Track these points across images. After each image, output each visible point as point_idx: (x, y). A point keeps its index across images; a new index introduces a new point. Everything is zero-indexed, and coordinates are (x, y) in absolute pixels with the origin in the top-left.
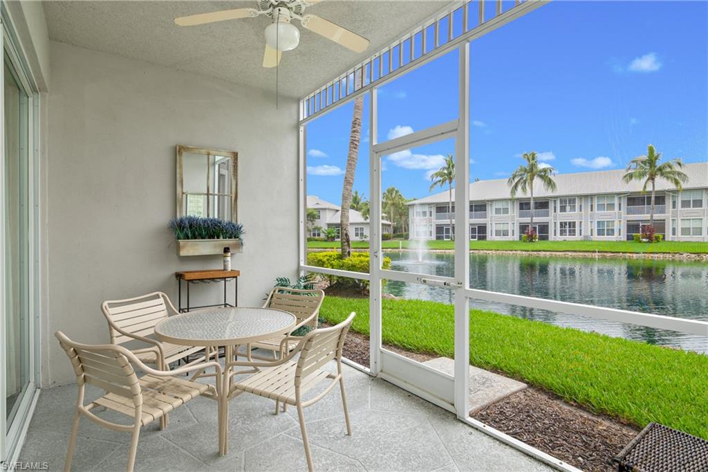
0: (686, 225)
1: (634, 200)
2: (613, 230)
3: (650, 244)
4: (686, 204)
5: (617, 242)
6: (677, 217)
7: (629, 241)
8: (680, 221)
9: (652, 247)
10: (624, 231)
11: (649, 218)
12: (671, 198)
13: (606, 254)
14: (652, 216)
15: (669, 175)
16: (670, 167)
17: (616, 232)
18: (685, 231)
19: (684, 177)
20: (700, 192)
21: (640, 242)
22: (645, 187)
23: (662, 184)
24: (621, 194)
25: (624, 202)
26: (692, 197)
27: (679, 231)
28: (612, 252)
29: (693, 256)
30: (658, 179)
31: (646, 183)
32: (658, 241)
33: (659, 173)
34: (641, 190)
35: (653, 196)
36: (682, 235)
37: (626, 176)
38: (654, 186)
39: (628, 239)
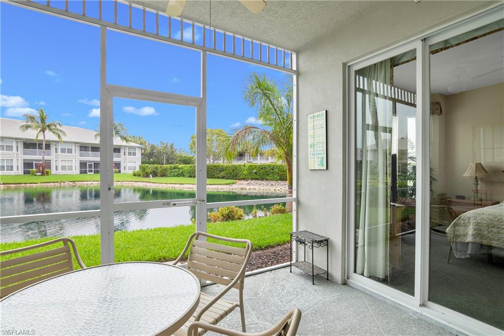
0: (64, 164)
1: (29, 145)
2: (12, 167)
3: (43, 177)
4: (63, 151)
5: (15, 175)
6: (58, 158)
7: (26, 175)
8: (60, 161)
9: (45, 178)
10: (21, 167)
11: (42, 159)
12: (54, 146)
13: (10, 185)
14: (43, 157)
15: (54, 131)
16: (55, 126)
17: (15, 168)
18: (63, 168)
19: (64, 134)
20: (71, 144)
21: (35, 175)
22: (37, 136)
23: (49, 136)
24: (18, 139)
25: (21, 146)
26: (67, 147)
27: (60, 168)
28: (15, 184)
29: (71, 183)
30: (47, 132)
31: (38, 134)
32: (48, 175)
33: (47, 128)
34: (35, 138)
35: (44, 143)
36: (62, 170)
37: (23, 126)
38: (44, 136)
39: (24, 173)
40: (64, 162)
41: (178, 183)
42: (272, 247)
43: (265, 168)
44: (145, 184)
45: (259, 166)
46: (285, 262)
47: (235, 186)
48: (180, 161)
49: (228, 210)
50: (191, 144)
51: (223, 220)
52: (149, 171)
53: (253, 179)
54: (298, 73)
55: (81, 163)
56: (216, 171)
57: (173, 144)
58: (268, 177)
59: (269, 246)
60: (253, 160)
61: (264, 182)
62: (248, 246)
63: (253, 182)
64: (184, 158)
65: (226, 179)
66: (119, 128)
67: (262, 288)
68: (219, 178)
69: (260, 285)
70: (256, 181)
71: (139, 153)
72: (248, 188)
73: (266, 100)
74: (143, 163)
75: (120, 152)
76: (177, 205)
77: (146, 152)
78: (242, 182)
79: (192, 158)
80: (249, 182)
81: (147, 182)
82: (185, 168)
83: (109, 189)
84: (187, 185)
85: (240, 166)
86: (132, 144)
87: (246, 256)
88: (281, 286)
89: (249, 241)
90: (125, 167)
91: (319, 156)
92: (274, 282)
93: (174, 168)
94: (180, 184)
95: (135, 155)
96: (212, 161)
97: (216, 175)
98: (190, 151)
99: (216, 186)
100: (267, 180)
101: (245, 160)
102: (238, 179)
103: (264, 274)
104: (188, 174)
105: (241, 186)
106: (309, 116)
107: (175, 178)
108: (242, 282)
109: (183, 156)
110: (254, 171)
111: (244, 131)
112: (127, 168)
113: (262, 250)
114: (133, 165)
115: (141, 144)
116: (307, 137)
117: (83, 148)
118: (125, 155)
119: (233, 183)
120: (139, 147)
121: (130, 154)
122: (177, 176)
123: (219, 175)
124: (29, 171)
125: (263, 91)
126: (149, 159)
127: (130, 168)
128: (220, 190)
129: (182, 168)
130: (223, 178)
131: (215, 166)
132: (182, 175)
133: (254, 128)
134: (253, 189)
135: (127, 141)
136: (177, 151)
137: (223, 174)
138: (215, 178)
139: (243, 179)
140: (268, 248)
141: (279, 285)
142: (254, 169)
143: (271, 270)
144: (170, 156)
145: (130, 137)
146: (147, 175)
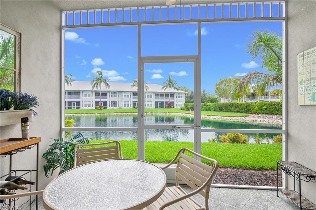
40: (148, 102)
41: (206, 114)
42: (266, 170)
43: (275, 105)
44: (187, 114)
45: (269, 104)
46: (274, 186)
47: (247, 118)
48: (209, 100)
49: (233, 135)
50: (215, 89)
51: (230, 142)
52: (189, 107)
53: (264, 114)
54: (287, 19)
55: (155, 103)
56: (233, 107)
57: (205, 90)
58: (278, 112)
59: (262, 168)
60: (264, 99)
61: (274, 116)
62: (215, 165)
63: (263, 116)
64: (211, 99)
65: (241, 113)
66: (173, 83)
67: (245, 201)
68: (235, 112)
69: (243, 199)
70: (266, 115)
71: (184, 96)
72: (258, 120)
73: (269, 50)
74: (186, 102)
75: (174, 96)
76: (180, 128)
77: (189, 95)
78: (254, 115)
79: (217, 99)
80: (259, 115)
81: (188, 114)
82: (211, 105)
83: (142, 116)
84: (212, 116)
85: (252, 103)
86: (180, 91)
87: (211, 173)
88: (264, 206)
89: (216, 161)
90: (176, 105)
91: (309, 92)
92: (258, 201)
93: (204, 105)
94: (208, 115)
95: (182, 98)
96: (230, 100)
97: (233, 110)
98: (215, 94)
99: (232, 118)
100: (276, 114)
101: (257, 99)
102: (250, 113)
103: (250, 190)
104: (213, 109)
105: (252, 119)
106: (298, 55)
107: (205, 111)
108: (208, 193)
109: (211, 97)
110: (265, 107)
111: (249, 77)
112: (178, 105)
113: (255, 170)
114: (181, 103)
115: (185, 91)
116: (297, 75)
117: (157, 95)
118: (176, 98)
119: (246, 116)
120: (184, 93)
121: (179, 97)
122: (206, 110)
123: (235, 110)
124: (135, 107)
125: (265, 43)
126: (190, 100)
127: (179, 105)
128: (236, 121)
129: (209, 105)
130: (238, 112)
131: (232, 104)
132: (209, 109)
133: (258, 73)
134: (263, 121)
135: (177, 89)
136: (207, 95)
137: (238, 109)
138: (232, 112)
139: (255, 113)
140: (261, 170)
141: (262, 204)
142: (264, 106)
143: (258, 189)
144: (203, 98)
145: (180, 87)
146: (188, 110)
